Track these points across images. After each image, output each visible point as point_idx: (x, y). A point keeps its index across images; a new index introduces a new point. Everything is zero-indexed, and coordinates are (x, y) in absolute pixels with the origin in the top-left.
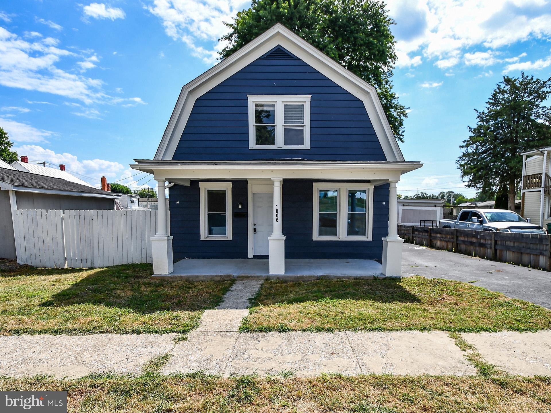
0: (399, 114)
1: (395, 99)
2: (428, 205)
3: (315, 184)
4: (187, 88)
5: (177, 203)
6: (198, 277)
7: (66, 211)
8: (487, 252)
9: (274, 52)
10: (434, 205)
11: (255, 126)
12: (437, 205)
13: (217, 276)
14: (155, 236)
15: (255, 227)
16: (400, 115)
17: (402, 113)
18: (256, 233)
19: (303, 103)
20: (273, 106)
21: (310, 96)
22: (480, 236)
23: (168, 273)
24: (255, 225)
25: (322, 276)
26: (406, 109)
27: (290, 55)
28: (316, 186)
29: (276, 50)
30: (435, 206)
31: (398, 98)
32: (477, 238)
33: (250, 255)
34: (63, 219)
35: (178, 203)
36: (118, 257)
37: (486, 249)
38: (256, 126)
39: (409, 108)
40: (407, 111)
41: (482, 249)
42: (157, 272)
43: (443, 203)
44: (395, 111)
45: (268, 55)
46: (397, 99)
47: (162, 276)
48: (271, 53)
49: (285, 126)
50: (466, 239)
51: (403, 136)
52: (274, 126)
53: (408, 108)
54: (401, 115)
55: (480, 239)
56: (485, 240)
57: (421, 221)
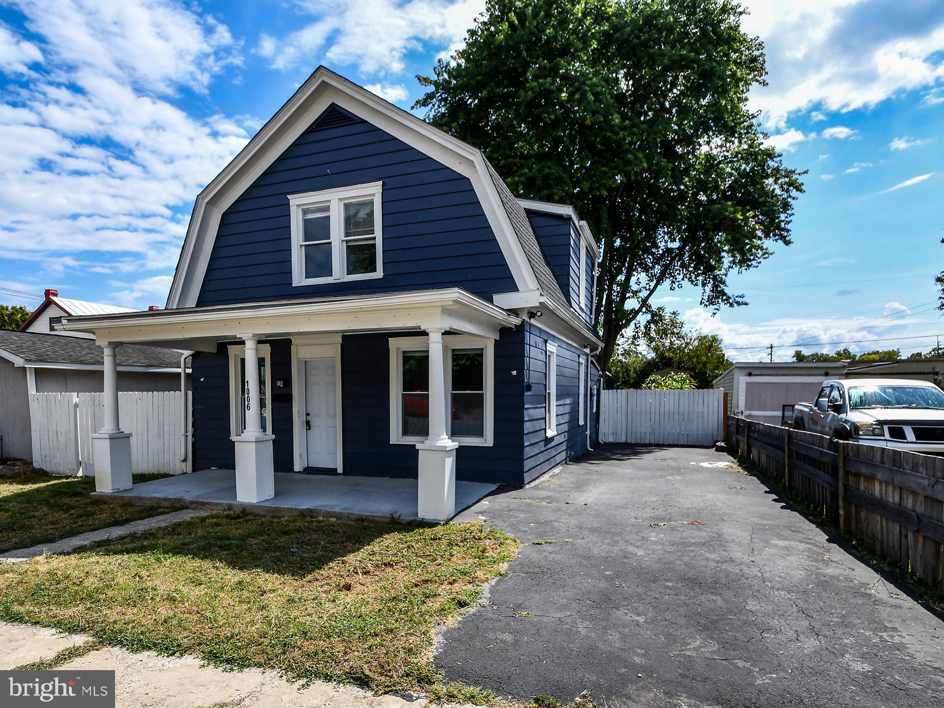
0: (785, 187)
1: (775, 159)
2: (808, 372)
3: (393, 341)
4: (203, 199)
7: (80, 394)
9: (326, 116)
10: (823, 372)
11: (303, 248)
12: (830, 372)
13: (165, 500)
14: (100, 432)
15: (309, 418)
16: (788, 189)
17: (791, 184)
18: (310, 429)
19: (372, 198)
20: (327, 209)
21: (381, 183)
23: (111, 491)
24: (308, 414)
25: (307, 509)
26: (799, 174)
27: (350, 118)
28: (394, 344)
29: (330, 112)
30: (827, 374)
31: (780, 156)
33: (298, 467)
34: (76, 406)
35: (202, 380)
38: (306, 246)
39: (806, 172)
40: (801, 179)
42: (99, 489)
43: (844, 367)
44: (776, 182)
45: (318, 124)
46: (779, 158)
47: (104, 494)
48: (323, 120)
49: (347, 241)
51: (788, 231)
52: (331, 243)
53: (804, 173)
54: (791, 188)
57: (784, 406)
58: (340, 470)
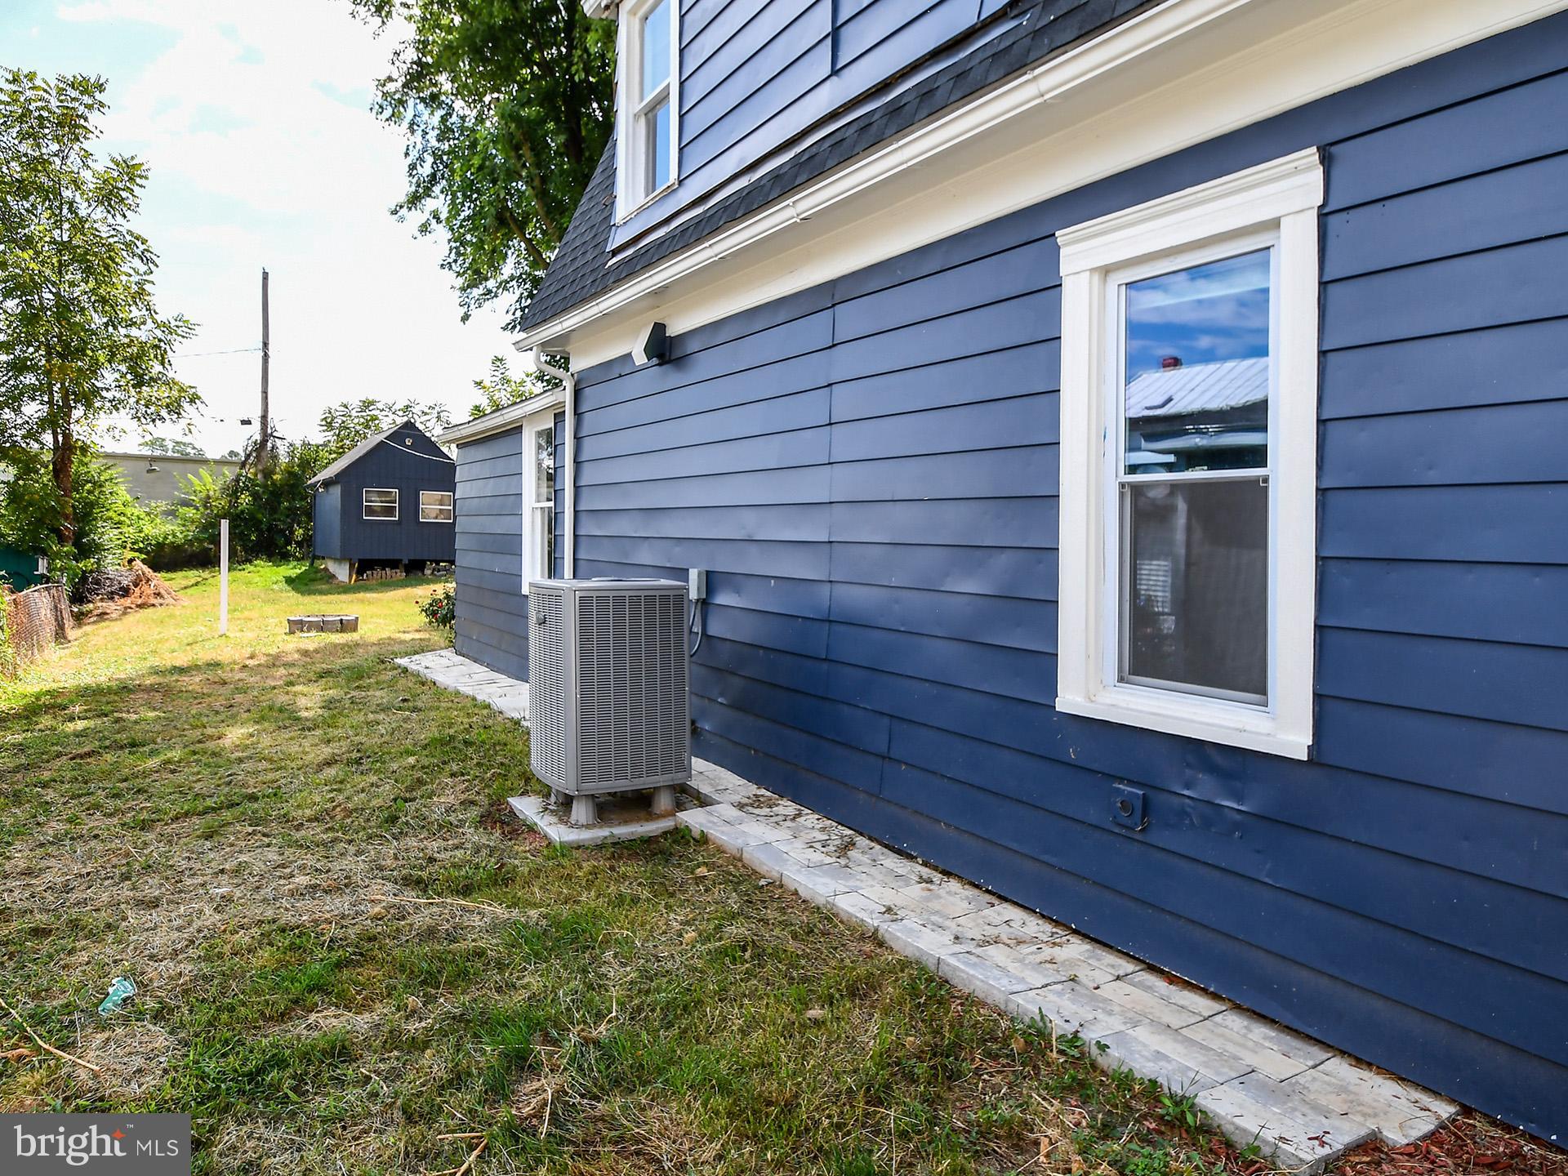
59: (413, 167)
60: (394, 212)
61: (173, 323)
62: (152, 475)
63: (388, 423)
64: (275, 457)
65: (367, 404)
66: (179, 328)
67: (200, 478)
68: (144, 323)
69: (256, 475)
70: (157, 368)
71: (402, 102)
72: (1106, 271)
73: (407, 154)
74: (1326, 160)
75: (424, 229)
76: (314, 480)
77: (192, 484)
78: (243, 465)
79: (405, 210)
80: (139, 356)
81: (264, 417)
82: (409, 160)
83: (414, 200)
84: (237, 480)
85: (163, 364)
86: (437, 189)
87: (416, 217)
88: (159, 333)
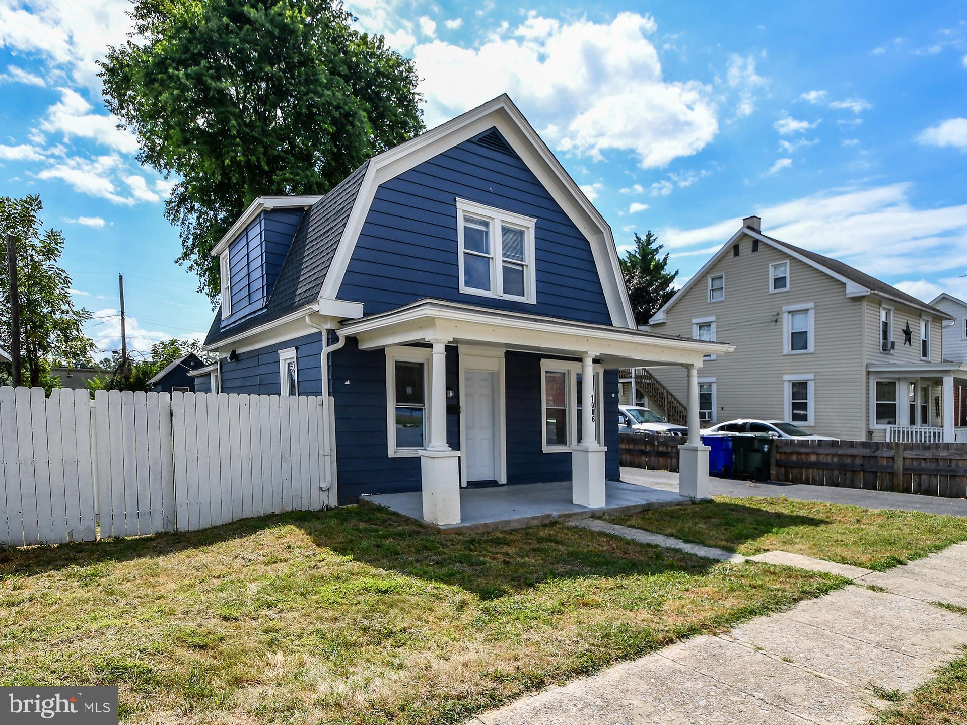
3: (544, 362)
4: (375, 163)
5: (346, 383)
6: (508, 522)
8: (672, 463)
9: (486, 135)
19: (525, 230)
20: (487, 224)
21: (535, 220)
22: (658, 442)
23: (460, 521)
27: (507, 148)
28: (546, 365)
29: (491, 134)
32: (653, 444)
35: (348, 383)
36: (232, 501)
37: (669, 459)
38: (465, 253)
41: (661, 459)
45: (481, 139)
48: (484, 137)
49: (503, 261)
50: (631, 447)
52: (489, 257)
55: (658, 446)
56: (667, 447)
58: (503, 480)
59: (184, 242)
60: (177, 262)
61: (81, 312)
62: (70, 379)
63: (184, 352)
64: (130, 370)
65: (173, 342)
66: (84, 314)
67: (94, 381)
68: (68, 313)
69: (121, 379)
70: (75, 333)
71: (177, 211)
72: (286, 360)
73: (181, 236)
74: (297, 348)
75: (191, 268)
76: (149, 382)
77: (91, 384)
78: (115, 374)
79: (182, 261)
80: (67, 328)
81: (124, 349)
82: (182, 239)
83: (186, 256)
84: (112, 382)
85: (78, 331)
86: (196, 251)
87: (187, 263)
88: (75, 317)
